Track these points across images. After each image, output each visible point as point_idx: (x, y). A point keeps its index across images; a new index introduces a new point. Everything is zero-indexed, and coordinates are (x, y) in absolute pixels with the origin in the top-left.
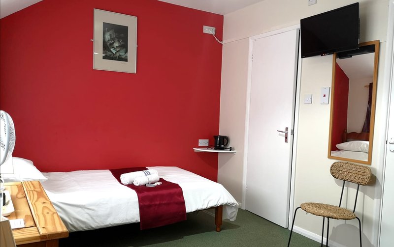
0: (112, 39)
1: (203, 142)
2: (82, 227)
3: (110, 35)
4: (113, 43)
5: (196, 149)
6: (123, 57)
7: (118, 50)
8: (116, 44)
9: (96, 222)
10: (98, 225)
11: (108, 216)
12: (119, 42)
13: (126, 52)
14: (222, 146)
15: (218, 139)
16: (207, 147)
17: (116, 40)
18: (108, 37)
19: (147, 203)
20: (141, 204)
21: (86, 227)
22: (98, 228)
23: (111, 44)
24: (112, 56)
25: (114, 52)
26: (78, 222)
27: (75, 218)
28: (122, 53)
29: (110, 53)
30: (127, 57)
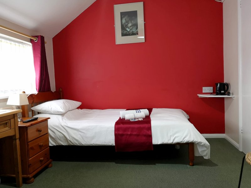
0: (127, 22)
1: (206, 89)
2: (76, 143)
3: (126, 20)
4: (128, 24)
5: (200, 96)
6: (135, 32)
7: (131, 28)
8: (130, 25)
9: (85, 141)
10: (86, 143)
11: (93, 138)
12: (131, 22)
13: (137, 28)
14: (222, 92)
15: (219, 86)
16: (211, 94)
17: (130, 22)
18: (124, 21)
19: (120, 133)
20: (116, 133)
21: (78, 143)
22: (86, 145)
23: (126, 26)
24: (127, 33)
25: (129, 30)
26: (74, 139)
27: (71, 137)
28: (134, 30)
29: (126, 32)
30: (137, 32)
